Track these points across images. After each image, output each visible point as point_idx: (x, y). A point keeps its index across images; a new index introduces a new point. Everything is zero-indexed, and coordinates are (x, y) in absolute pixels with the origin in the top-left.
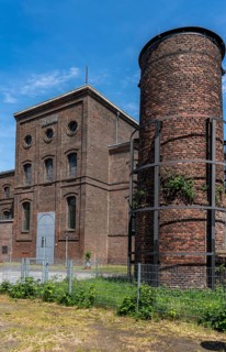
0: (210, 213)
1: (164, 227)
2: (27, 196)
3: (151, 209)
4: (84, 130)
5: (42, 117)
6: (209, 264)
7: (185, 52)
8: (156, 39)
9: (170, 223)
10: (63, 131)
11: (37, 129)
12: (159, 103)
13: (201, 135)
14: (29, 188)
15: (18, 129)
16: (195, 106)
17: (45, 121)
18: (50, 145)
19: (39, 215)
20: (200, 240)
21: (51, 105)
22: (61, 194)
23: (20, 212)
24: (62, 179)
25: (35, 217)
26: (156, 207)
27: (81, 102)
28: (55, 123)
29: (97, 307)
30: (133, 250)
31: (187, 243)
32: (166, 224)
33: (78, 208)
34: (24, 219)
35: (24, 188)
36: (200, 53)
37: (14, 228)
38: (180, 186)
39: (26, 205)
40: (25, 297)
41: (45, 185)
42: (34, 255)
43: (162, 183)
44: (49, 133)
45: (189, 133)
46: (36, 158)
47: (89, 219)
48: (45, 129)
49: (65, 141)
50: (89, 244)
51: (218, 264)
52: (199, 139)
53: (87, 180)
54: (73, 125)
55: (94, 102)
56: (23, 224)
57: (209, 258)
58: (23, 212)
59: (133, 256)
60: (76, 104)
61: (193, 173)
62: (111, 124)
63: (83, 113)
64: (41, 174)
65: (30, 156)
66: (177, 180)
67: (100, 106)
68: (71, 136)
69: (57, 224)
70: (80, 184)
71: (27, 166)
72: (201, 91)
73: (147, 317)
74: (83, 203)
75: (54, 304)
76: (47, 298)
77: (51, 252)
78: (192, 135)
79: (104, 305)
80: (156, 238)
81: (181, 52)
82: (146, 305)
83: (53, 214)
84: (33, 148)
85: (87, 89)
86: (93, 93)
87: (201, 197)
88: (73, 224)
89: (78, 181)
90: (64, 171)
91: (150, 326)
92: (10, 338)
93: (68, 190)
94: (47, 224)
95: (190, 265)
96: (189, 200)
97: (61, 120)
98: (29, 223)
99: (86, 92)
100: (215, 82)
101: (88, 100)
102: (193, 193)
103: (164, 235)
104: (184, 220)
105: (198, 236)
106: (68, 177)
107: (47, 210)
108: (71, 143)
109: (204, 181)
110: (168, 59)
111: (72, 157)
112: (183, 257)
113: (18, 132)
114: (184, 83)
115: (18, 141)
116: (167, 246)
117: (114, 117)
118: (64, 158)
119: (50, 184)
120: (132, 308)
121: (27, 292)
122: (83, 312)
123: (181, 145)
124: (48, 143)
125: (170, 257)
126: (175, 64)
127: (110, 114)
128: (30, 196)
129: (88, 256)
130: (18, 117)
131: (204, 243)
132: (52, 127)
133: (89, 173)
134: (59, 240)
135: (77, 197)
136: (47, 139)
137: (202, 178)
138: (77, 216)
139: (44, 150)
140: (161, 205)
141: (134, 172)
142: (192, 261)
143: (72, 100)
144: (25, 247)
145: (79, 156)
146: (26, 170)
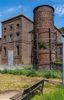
0: (50, 51)
1: (39, 55)
2: (5, 46)
3: (36, 50)
4: (21, 27)
5: (9, 22)
6: (50, 64)
7: (43, 11)
8: (37, 8)
9: (41, 54)
10: (15, 27)
11: (8, 26)
12: (38, 24)
13: (48, 32)
14: (6, 43)
15: (2, 26)
16: (46, 25)
17: (10, 24)
18: (12, 31)
19: (9, 51)
20: (48, 58)
21: (12, 19)
22: (15, 45)
23: (3, 50)
24: (15, 41)
25: (8, 52)
26: (37, 50)
27: (20, 18)
28: (13, 24)
29: (22, 75)
30: (33, 61)
31: (45, 59)
32: (40, 54)
33: (20, 49)
34: (4, 52)
35: (4, 43)
36: (47, 11)
37: (1, 55)
38: (43, 45)
39: (5, 48)
40: (5, 73)
41: (10, 42)
42: (8, 63)
43: (39, 44)
44: (11, 27)
45: (45, 31)
46: (8, 34)
47: (23, 52)
48: (10, 26)
49: (16, 30)
50: (23, 59)
51: (52, 64)
52: (47, 33)
53: (22, 41)
54: (18, 25)
55: (24, 18)
56: (4, 54)
57: (50, 63)
58: (4, 50)
59: (33, 63)
60: (19, 19)
61: (46, 41)
62: (29, 25)
63: (21, 21)
64: (9, 39)
65: (6, 34)
66: (42, 43)
67: (26, 19)
68: (18, 28)
69: (14, 54)
70: (20, 42)
71: (5, 37)
72: (48, 21)
73: (33, 76)
74: (21, 48)
75: (12, 75)
76: (11, 73)
77: (12, 62)
78: (46, 32)
79: (24, 74)
80: (37, 58)
81: (42, 11)
82: (33, 74)
83: (13, 51)
84: (7, 32)
85: (22, 15)
86: (24, 16)
87: (48, 47)
88: (18, 54)
89: (20, 41)
90: (16, 38)
91: (33, 78)
92: (2, 80)
93: (17, 44)
94: (11, 54)
95: (46, 64)
96: (45, 48)
97: (14, 23)
98: (6, 54)
99: (21, 16)
100: (52, 18)
101: (22, 18)
102: (46, 46)
103: (39, 57)
104: (44, 53)
105: (47, 57)
106: (17, 40)
107: (11, 50)
108: (17, 30)
109: (49, 43)
110: (40, 13)
111: (18, 34)
112: (44, 62)
113: (2, 27)
114: (44, 19)
115: (2, 29)
116: (40, 60)
117: (30, 22)
118: (16, 35)
119: (12, 42)
120: (30, 75)
121: (6, 72)
122: (19, 76)
123: (43, 35)
124: (11, 30)
125: (41, 63)
126: (41, 14)
127: (29, 21)
128: (6, 46)
129: (23, 63)
130: (2, 23)
131: (49, 59)
132: (12, 26)
133: (23, 39)
134: (15, 58)
135: (20, 46)
136: (11, 29)
137: (48, 43)
138: (20, 51)
139: (10, 32)
140: (38, 50)
141: (32, 41)
142: (46, 63)
143: (17, 18)
144: (5, 61)
145: (20, 34)
146: (5, 38)
